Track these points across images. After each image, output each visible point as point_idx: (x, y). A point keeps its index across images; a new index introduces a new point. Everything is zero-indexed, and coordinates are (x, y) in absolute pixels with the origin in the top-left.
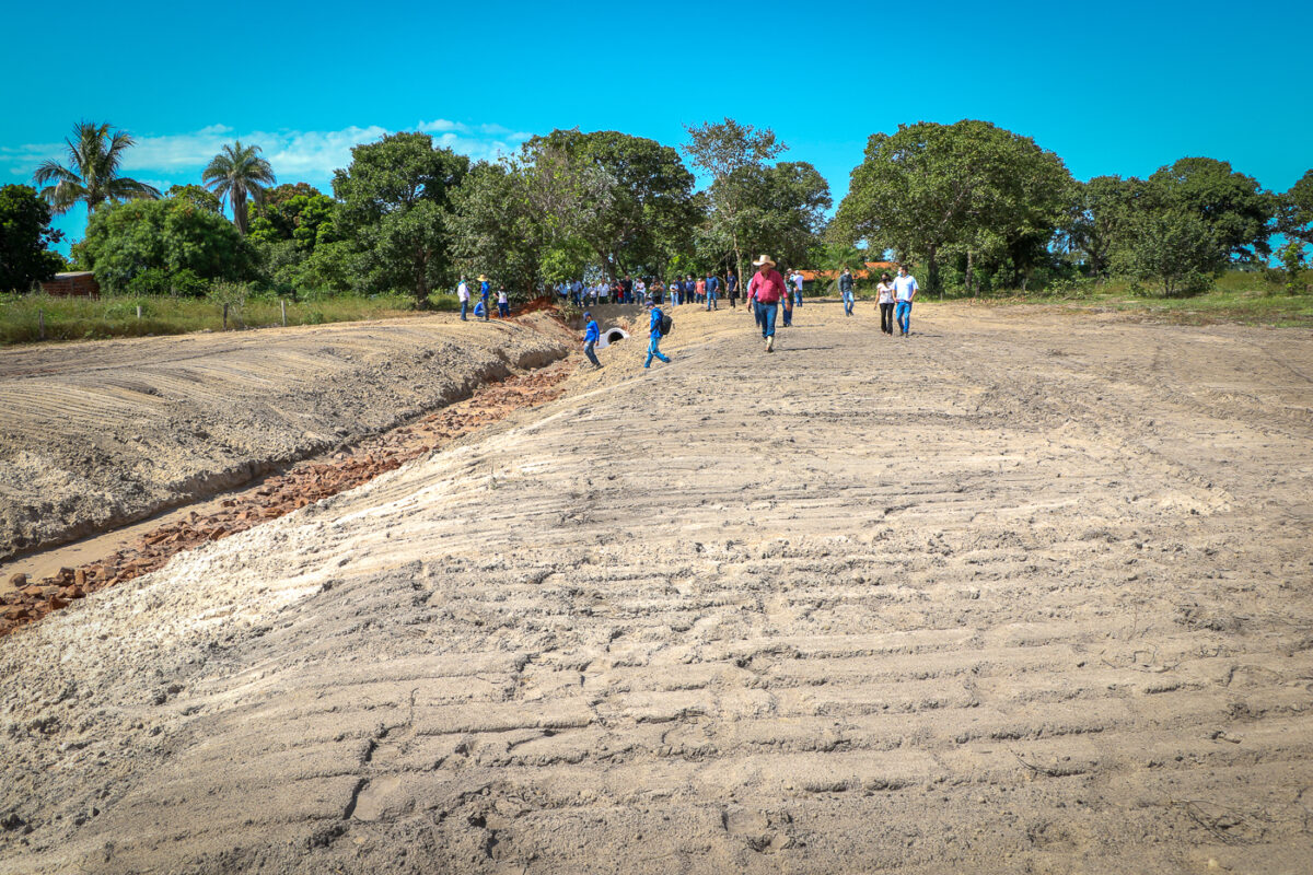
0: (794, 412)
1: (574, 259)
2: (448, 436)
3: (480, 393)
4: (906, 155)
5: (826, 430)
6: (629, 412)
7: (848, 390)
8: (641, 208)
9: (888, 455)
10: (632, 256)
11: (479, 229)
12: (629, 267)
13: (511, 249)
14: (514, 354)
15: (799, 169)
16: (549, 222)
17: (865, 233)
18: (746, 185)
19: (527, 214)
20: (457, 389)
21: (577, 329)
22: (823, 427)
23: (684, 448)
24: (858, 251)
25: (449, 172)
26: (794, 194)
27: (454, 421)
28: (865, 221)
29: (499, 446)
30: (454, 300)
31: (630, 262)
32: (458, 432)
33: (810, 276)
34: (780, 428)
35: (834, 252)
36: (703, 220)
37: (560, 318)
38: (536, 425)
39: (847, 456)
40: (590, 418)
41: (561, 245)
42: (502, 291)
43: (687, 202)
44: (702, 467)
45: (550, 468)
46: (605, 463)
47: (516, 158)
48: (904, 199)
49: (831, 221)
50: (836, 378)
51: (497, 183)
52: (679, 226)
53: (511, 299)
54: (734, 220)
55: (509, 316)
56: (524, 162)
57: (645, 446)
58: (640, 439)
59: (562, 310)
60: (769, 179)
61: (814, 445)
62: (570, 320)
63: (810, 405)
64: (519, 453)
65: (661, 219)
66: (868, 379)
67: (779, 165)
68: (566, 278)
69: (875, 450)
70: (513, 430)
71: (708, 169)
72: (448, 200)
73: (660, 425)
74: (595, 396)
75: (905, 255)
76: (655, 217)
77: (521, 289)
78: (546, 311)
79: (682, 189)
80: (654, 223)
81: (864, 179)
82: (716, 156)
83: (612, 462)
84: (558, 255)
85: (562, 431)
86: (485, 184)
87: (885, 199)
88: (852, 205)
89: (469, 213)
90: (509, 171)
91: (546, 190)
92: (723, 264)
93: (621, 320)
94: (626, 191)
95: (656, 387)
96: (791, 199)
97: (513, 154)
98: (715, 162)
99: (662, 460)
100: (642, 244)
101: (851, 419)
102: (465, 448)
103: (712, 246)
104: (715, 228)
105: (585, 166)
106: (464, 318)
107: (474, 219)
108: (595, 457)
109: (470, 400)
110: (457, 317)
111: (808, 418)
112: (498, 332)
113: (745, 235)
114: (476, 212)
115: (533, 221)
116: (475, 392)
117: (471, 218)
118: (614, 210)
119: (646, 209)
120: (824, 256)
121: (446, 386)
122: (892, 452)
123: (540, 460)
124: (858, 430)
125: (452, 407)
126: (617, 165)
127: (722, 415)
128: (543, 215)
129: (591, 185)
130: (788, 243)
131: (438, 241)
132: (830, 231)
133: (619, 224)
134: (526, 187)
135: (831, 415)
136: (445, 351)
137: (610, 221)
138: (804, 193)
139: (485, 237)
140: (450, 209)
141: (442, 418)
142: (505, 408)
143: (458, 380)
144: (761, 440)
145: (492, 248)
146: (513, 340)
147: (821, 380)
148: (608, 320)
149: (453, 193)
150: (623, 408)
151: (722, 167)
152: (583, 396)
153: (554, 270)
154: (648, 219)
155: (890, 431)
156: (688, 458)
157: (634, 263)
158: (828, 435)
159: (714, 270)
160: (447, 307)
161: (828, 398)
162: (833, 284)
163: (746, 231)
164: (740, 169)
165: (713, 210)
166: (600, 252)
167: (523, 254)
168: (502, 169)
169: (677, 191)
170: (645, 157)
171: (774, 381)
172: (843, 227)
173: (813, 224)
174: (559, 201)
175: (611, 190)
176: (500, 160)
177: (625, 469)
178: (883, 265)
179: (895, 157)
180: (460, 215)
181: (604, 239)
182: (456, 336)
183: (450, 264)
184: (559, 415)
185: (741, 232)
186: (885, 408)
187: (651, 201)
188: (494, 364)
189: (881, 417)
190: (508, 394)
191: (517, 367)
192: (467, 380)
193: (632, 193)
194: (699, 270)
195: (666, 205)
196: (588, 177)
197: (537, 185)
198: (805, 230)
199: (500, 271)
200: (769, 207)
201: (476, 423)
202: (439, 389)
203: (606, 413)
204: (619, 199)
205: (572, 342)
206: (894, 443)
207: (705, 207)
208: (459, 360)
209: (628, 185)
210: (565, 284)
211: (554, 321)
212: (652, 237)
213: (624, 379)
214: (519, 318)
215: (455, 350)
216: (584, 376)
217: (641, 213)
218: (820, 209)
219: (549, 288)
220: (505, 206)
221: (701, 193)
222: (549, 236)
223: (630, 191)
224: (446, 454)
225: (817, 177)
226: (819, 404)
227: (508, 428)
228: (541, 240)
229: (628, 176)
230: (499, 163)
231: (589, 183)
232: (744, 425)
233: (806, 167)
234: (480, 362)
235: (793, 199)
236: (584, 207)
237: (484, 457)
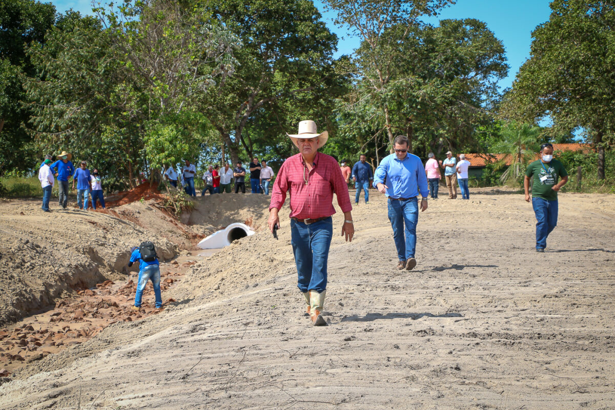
0: (460, 332)
1: (187, 137)
2: (21, 359)
3: (64, 304)
4: (604, 9)
5: (501, 356)
6: (253, 329)
7: (528, 304)
8: (271, 75)
9: (581, 390)
10: (259, 134)
11: (67, 96)
12: (255, 147)
13: (107, 123)
14: (109, 254)
15: (468, 27)
16: (158, 91)
17: (550, 108)
18: (401, 48)
19: (129, 80)
20: (34, 298)
21: (190, 223)
22: (497, 352)
23: (323, 376)
24: (541, 129)
25: (28, 23)
26: (461, 59)
27: (29, 339)
28: (550, 92)
29: (89, 373)
30: (32, 184)
31: (256, 141)
32: (34, 354)
33: (479, 161)
34: (443, 352)
35: (510, 132)
36: (346, 90)
37: (169, 209)
38: (135, 346)
39: (527, 390)
40: (205, 336)
41: (171, 119)
42: (95, 175)
43: (328, 69)
44: (344, 401)
45: (154, 401)
46: (223, 394)
47: (115, 9)
48: (600, 65)
49: (507, 92)
50: (513, 290)
51: (91, 40)
52: (317, 98)
53: (107, 185)
54: (386, 92)
55: (104, 206)
56: (126, 14)
57: (273, 373)
58: (268, 363)
59: (171, 200)
60: (430, 41)
61: (485, 375)
62: (181, 213)
63: (479, 323)
64: (115, 381)
65: (295, 88)
66: (555, 291)
67: (443, 23)
68: (177, 160)
69: (564, 383)
70: (106, 352)
71: (354, 28)
72: (28, 59)
73: (292, 346)
74: (212, 308)
75: (600, 135)
76: (288, 86)
77: (120, 173)
78: (151, 201)
79: (321, 52)
80: (286, 94)
81: (549, 40)
82: (365, 12)
83: (232, 393)
84: (168, 131)
85: (169, 353)
86: (76, 40)
87: (575, 64)
88: (533, 73)
89: (55, 77)
90: (106, 24)
91: (153, 50)
92: (371, 145)
93: (245, 213)
94: (253, 54)
95: (287, 298)
96: (456, 66)
97: (111, 5)
98: (363, 20)
99: (295, 391)
100: (271, 120)
101: (532, 342)
102: (43, 375)
103: (357, 124)
104: (362, 101)
105: (202, 22)
106: (47, 209)
107: (63, 84)
108: (210, 387)
109: (51, 312)
110: (36, 206)
111: (478, 340)
112: (89, 226)
113: (399, 109)
114: (63, 75)
115: (137, 89)
116: (58, 301)
117: (58, 83)
118: (237, 76)
119: (278, 76)
120: (497, 136)
121: (21, 294)
122: (587, 386)
123: (141, 390)
124: (542, 357)
125: (27, 321)
126: (242, 21)
127: (369, 334)
128: (148, 81)
129: (209, 46)
130: (453, 121)
131: (13, 110)
132: (504, 106)
133: (243, 95)
134: (128, 47)
135: (507, 336)
136: (20, 249)
137: (233, 90)
138: (472, 57)
139: (74, 107)
140: (30, 71)
141: (14, 335)
142: (96, 322)
143: (37, 286)
144: (418, 367)
145: (84, 121)
146: (109, 236)
147: (494, 292)
148: (228, 213)
149: (33, 49)
150: (246, 324)
151: (372, 26)
152: (196, 308)
153: (163, 150)
154: (279, 88)
155: (584, 359)
156: (326, 389)
157: (261, 143)
158: (503, 361)
159: (360, 152)
160: (24, 194)
161: (503, 315)
162: (508, 171)
163: (400, 105)
164: (394, 28)
165: (360, 78)
166: (220, 129)
167: (123, 130)
168: (97, 22)
169: (316, 55)
170: (277, 12)
171: (434, 292)
172: (521, 101)
173: (484, 97)
174: (169, 65)
175: (235, 53)
176: (94, 10)
177: (247, 402)
178: (573, 147)
179: (590, 12)
180: (43, 79)
181: (224, 113)
182: (36, 231)
183: (29, 139)
184: (166, 332)
185: (394, 106)
186: (576, 329)
187: (283, 67)
188: (83, 266)
189: (571, 341)
190: (101, 305)
191: (112, 270)
192: (47, 286)
193: (259, 57)
194: (341, 153)
195: (301, 73)
196: (206, 36)
197: (141, 44)
198: (472, 103)
199: (94, 150)
200: (428, 75)
201: (58, 342)
202: (10, 298)
203: (225, 331)
204: (244, 64)
205: (183, 239)
206: (589, 375)
207: (349, 75)
208: (38, 261)
209: (255, 46)
210: (175, 168)
211: (161, 214)
212: (284, 111)
213: (247, 287)
214: (117, 210)
215: (33, 248)
216: (198, 283)
217: (271, 81)
218: (493, 78)
219: (156, 172)
220: (101, 69)
221: (344, 58)
222: (157, 108)
223: (257, 54)
224: (18, 383)
225: (490, 38)
226: (491, 322)
227: (100, 348)
228: (146, 112)
229: (256, 35)
230: (94, 15)
231: (207, 43)
232: (397, 347)
233: (477, 25)
234: (66, 263)
235: (460, 66)
236: (200, 73)
237: (69, 386)
